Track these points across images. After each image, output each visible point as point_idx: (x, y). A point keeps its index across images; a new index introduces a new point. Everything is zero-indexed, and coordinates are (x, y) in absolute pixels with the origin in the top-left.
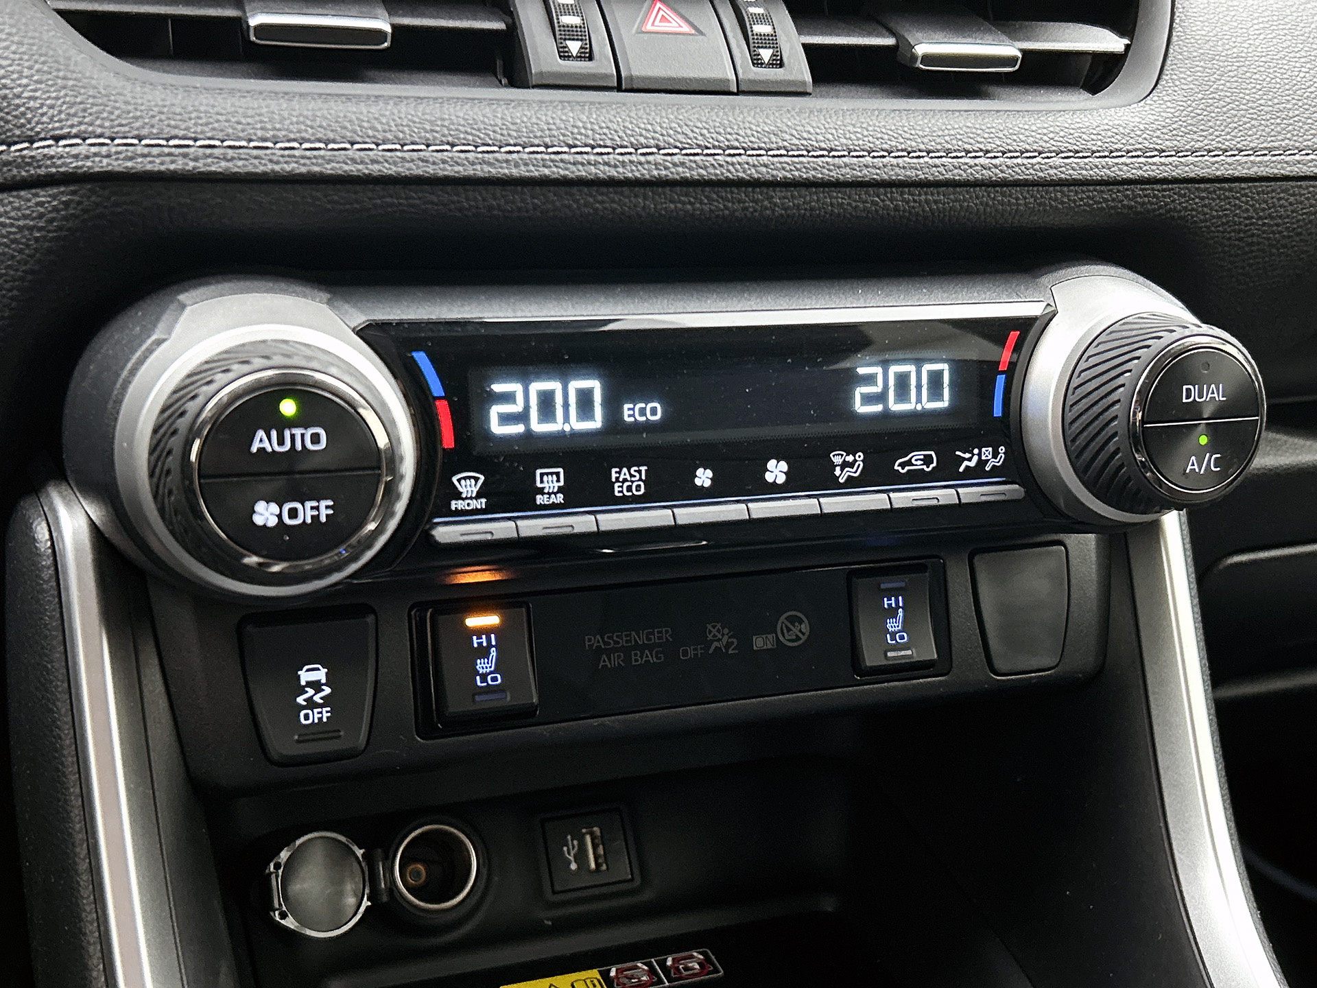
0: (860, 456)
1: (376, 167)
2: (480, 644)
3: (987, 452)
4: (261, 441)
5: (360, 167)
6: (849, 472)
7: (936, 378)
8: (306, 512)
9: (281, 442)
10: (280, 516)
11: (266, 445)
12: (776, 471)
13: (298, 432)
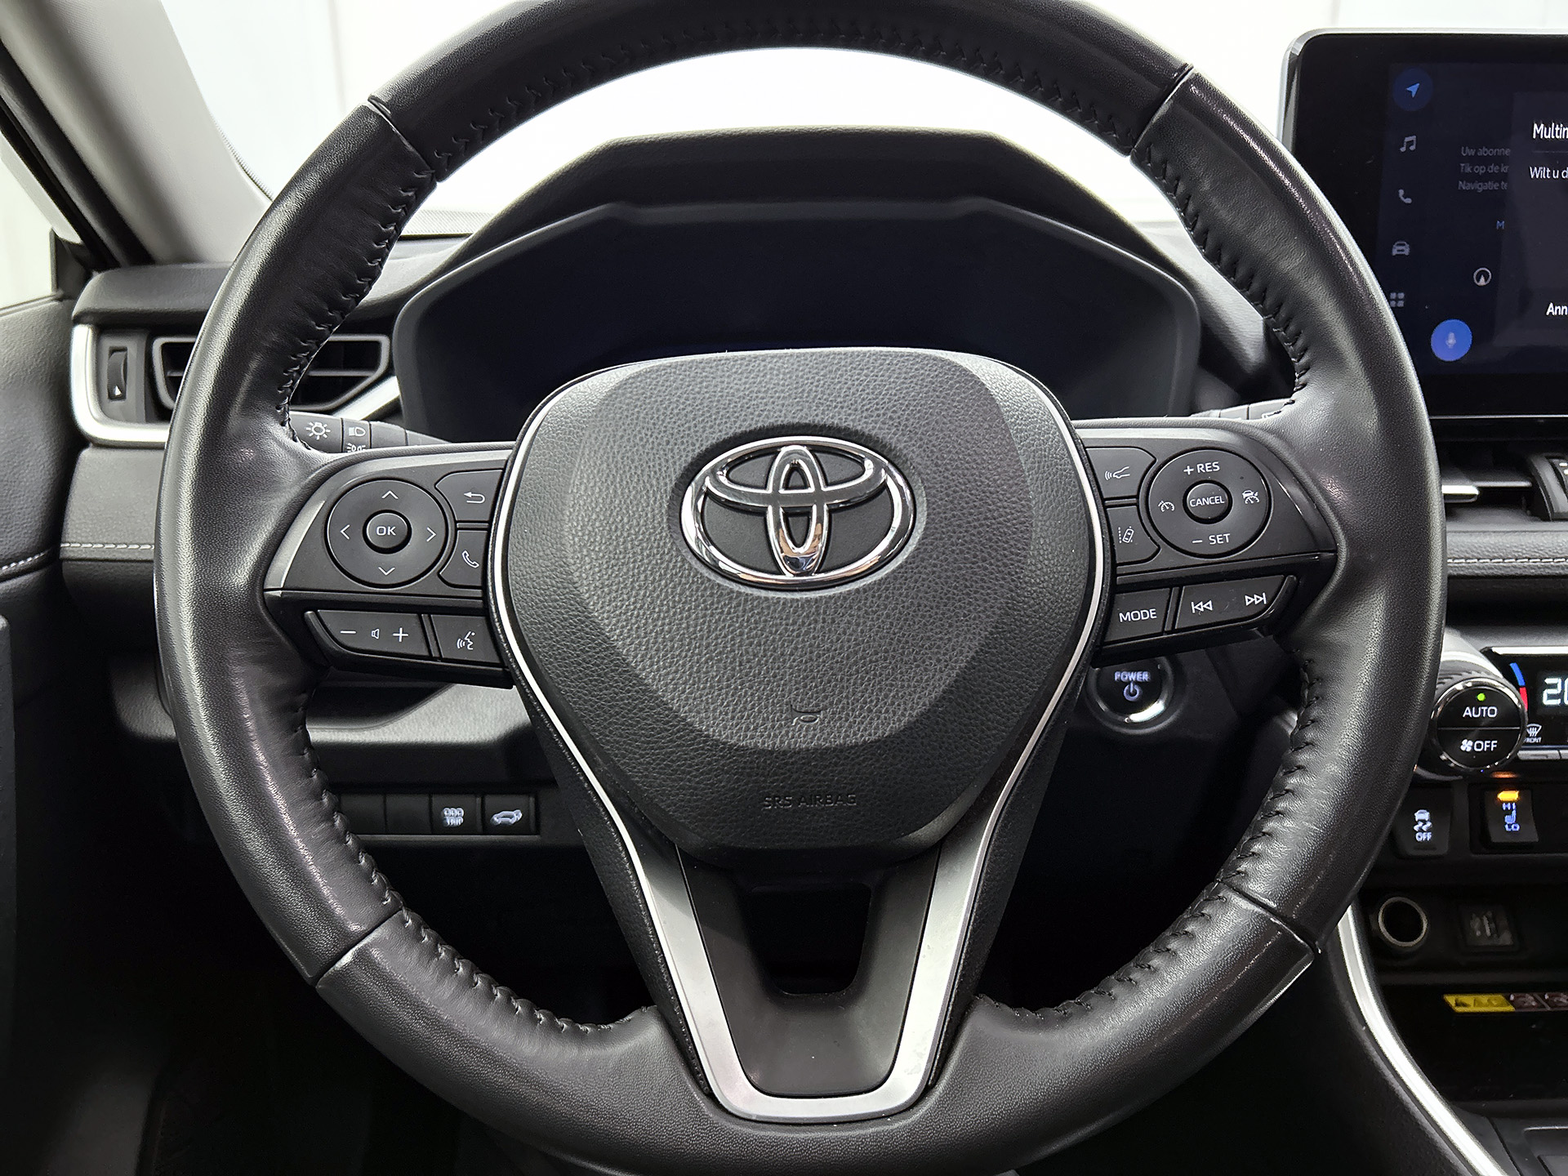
1: (1491, 571)
2: (1507, 808)
4: (1468, 712)
5: (1483, 571)
8: (1485, 745)
9: (1477, 713)
10: (1473, 747)
11: (1470, 714)
13: (1485, 708)
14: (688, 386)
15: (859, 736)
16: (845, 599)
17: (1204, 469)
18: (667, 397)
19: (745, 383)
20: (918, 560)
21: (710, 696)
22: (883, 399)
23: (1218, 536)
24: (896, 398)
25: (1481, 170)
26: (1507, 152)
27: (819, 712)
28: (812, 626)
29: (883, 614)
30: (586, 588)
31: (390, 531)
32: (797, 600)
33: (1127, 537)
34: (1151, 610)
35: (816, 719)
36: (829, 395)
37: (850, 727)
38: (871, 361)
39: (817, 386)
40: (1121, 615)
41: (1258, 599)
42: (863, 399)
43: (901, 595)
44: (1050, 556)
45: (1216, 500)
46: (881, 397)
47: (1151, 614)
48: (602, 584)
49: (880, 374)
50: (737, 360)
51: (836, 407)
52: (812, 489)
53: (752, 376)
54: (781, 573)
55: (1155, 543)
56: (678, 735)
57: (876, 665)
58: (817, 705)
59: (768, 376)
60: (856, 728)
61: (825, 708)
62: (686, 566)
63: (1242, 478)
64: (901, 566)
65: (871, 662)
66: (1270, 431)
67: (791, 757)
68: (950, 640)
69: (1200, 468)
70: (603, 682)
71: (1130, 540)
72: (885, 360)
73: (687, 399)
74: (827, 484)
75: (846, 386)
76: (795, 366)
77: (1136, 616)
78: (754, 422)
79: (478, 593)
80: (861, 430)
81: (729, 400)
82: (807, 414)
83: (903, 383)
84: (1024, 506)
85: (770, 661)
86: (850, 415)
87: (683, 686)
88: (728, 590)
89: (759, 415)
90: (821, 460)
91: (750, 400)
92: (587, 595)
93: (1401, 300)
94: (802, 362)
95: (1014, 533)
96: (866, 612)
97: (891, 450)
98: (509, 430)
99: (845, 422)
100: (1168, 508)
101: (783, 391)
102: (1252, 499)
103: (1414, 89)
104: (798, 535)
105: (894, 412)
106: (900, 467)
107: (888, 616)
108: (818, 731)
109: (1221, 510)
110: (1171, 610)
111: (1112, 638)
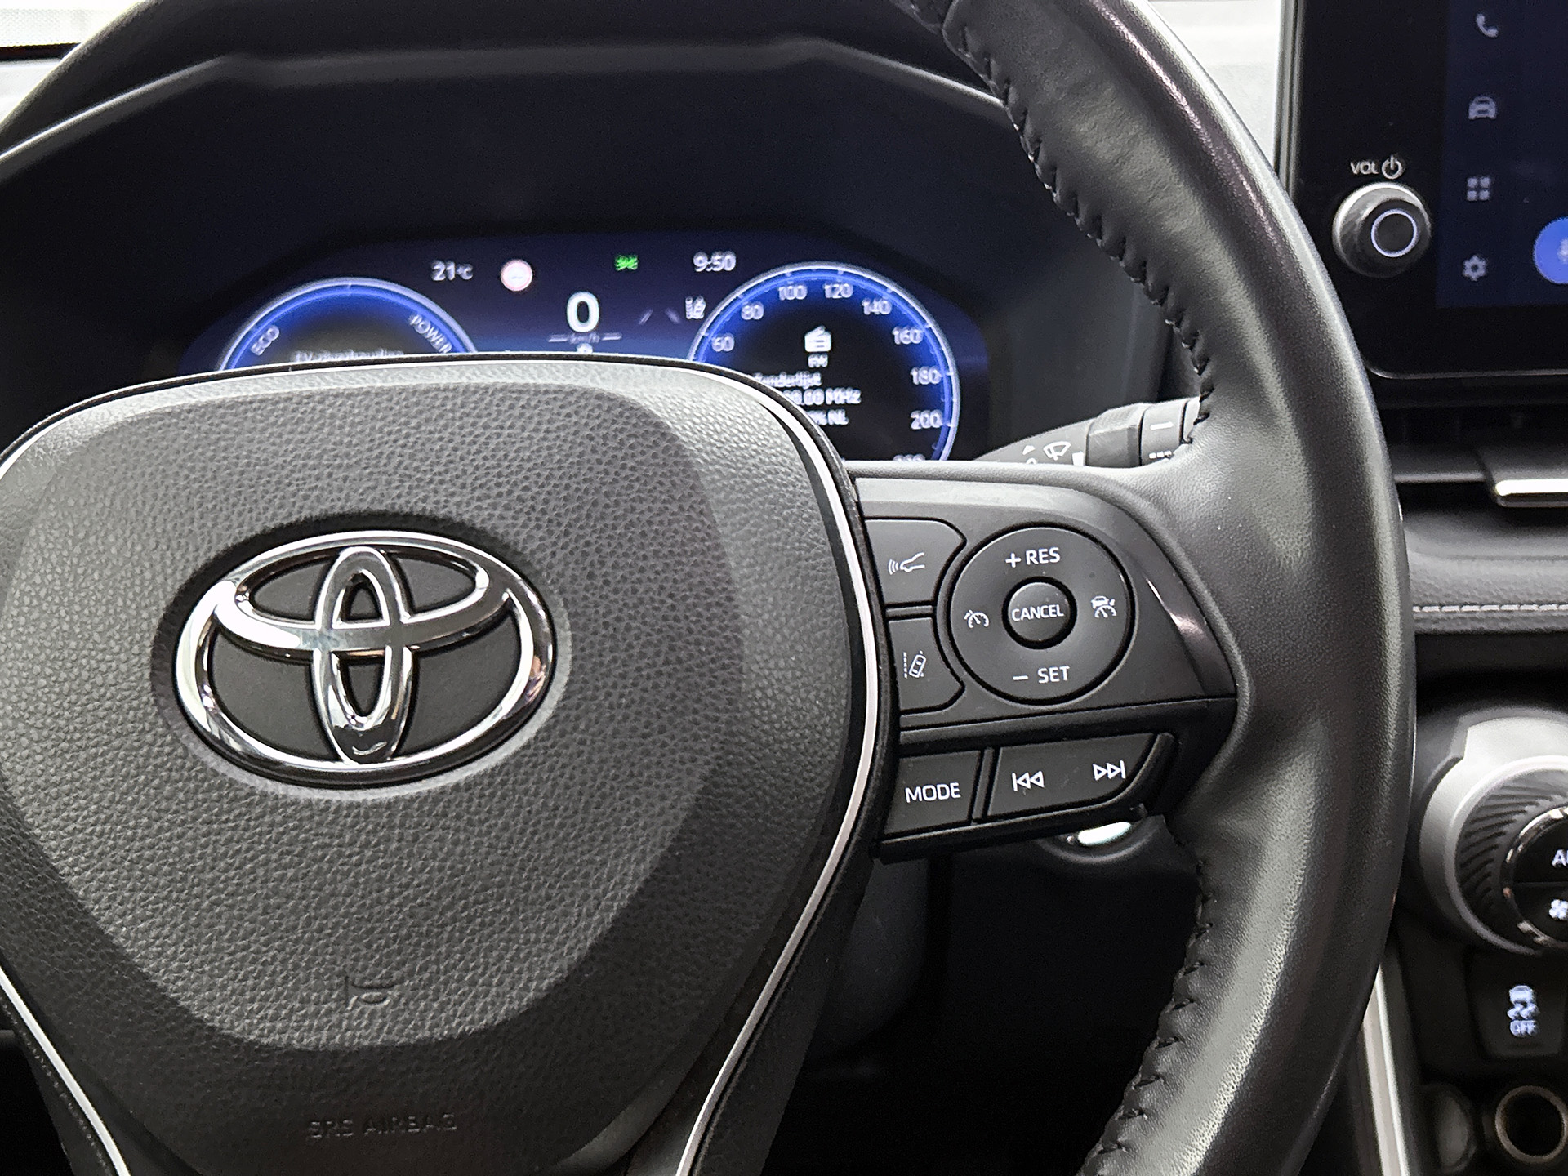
14: (196, 448)
15: (454, 1025)
16: (436, 801)
17: (1037, 559)
18: (161, 467)
19: (288, 442)
20: (556, 732)
21: (217, 964)
22: (509, 467)
23: (1051, 670)
24: (530, 465)
27: (391, 986)
28: (382, 847)
29: (496, 825)
30: (23, 788)
32: (358, 805)
33: (915, 667)
34: (952, 785)
35: (384, 999)
36: (422, 460)
37: (442, 1009)
38: (495, 402)
39: (404, 446)
40: (908, 791)
41: (1113, 770)
42: (477, 468)
43: (526, 792)
44: (774, 716)
45: (1051, 611)
46: (506, 463)
47: (953, 790)
48: (46, 781)
49: (509, 423)
50: (277, 402)
51: (431, 481)
52: (385, 622)
53: (300, 429)
54: (337, 758)
55: (957, 678)
56: (168, 1026)
57: (483, 909)
58: (389, 975)
59: (326, 430)
60: (451, 1012)
61: (402, 981)
62: (180, 751)
63: (1092, 575)
64: (527, 747)
65: (476, 902)
66: (1144, 495)
67: (345, 1060)
68: (604, 863)
69: (1030, 557)
70: (54, 938)
71: (920, 674)
72: (518, 399)
73: (192, 470)
74: (413, 611)
75: (451, 445)
76: (371, 412)
77: (930, 793)
78: (296, 509)
80: (469, 520)
81: (260, 472)
82: (382, 495)
83: (544, 439)
84: (727, 639)
85: (314, 905)
86: (453, 494)
87: (173, 948)
88: (247, 790)
89: (306, 497)
90: (406, 570)
91: (292, 471)
92: (23, 800)
93: (1485, 189)
94: (384, 405)
95: (712, 684)
96: (470, 822)
97: (516, 553)
99: (445, 507)
100: (978, 622)
101: (347, 455)
102: (1107, 610)
104: (363, 698)
105: (526, 489)
106: (532, 580)
107: (506, 827)
108: (388, 1018)
109: (1059, 627)
110: (982, 785)
111: (890, 830)
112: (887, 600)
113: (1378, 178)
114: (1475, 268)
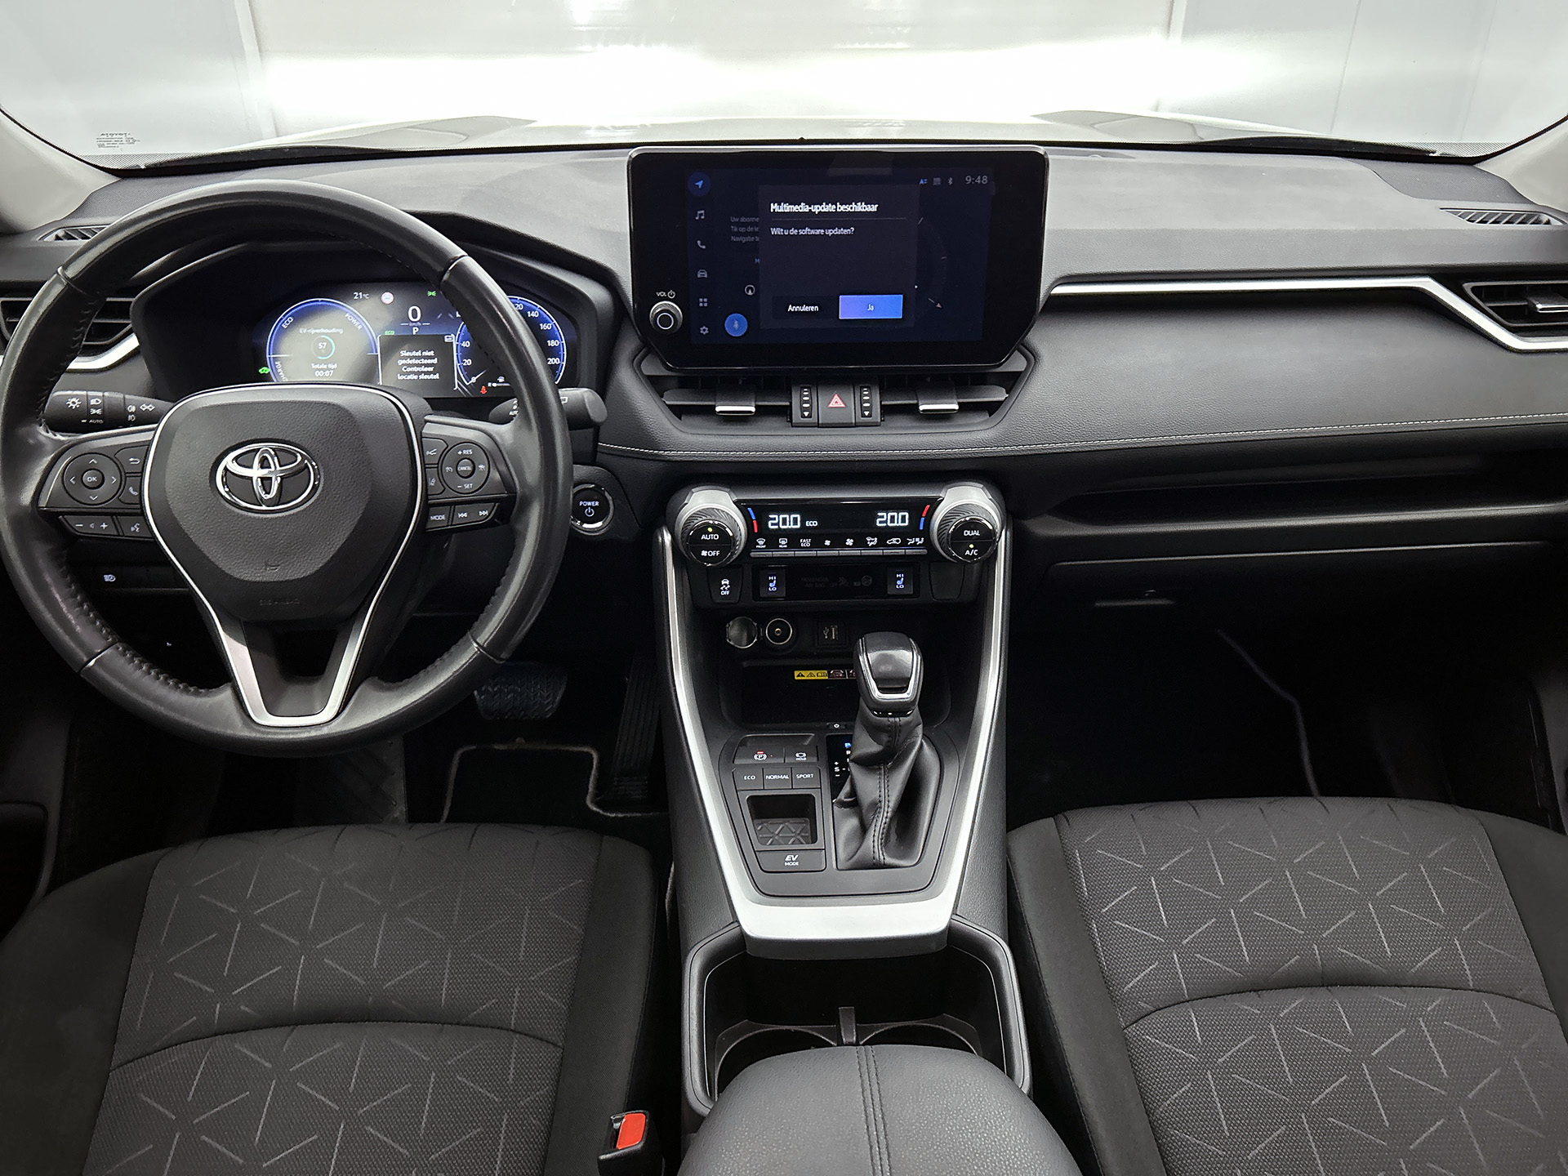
0: (876, 539)
3: (917, 539)
6: (872, 543)
7: (903, 517)
8: (713, 554)
12: (850, 542)
15: (296, 576)
16: (287, 517)
17: (469, 453)
20: (321, 501)
21: (232, 559)
22: (306, 426)
23: (469, 484)
25: (742, 230)
26: (757, 220)
27: (278, 565)
28: (274, 530)
29: (305, 524)
30: (176, 511)
31: (94, 479)
32: (268, 518)
33: (432, 483)
35: (278, 569)
36: (282, 423)
37: (292, 572)
39: (277, 419)
40: (429, 517)
41: (485, 513)
42: (297, 426)
43: (312, 516)
45: (469, 468)
47: (443, 517)
49: (307, 413)
51: (284, 430)
52: (273, 469)
54: (261, 506)
55: (443, 486)
57: (302, 546)
58: (278, 562)
60: (295, 572)
61: (282, 564)
62: (219, 503)
63: (480, 458)
64: (313, 503)
65: (300, 545)
67: (267, 585)
69: (464, 452)
74: (281, 466)
75: (291, 419)
76: (268, 409)
77: (436, 519)
78: (250, 436)
79: (139, 506)
80: (295, 441)
82: (271, 434)
85: (257, 544)
86: (290, 433)
87: (220, 554)
88: (237, 513)
89: (252, 433)
90: (278, 454)
93: (706, 303)
97: (309, 450)
98: (175, 398)
99: (287, 437)
100: (450, 470)
102: (484, 468)
103: (700, 184)
104: (267, 489)
105: (311, 432)
106: (313, 458)
107: (307, 525)
108: (278, 573)
109: (470, 473)
110: (451, 517)
111: (429, 527)
112: (426, 462)
113: (666, 299)
114: (704, 330)
